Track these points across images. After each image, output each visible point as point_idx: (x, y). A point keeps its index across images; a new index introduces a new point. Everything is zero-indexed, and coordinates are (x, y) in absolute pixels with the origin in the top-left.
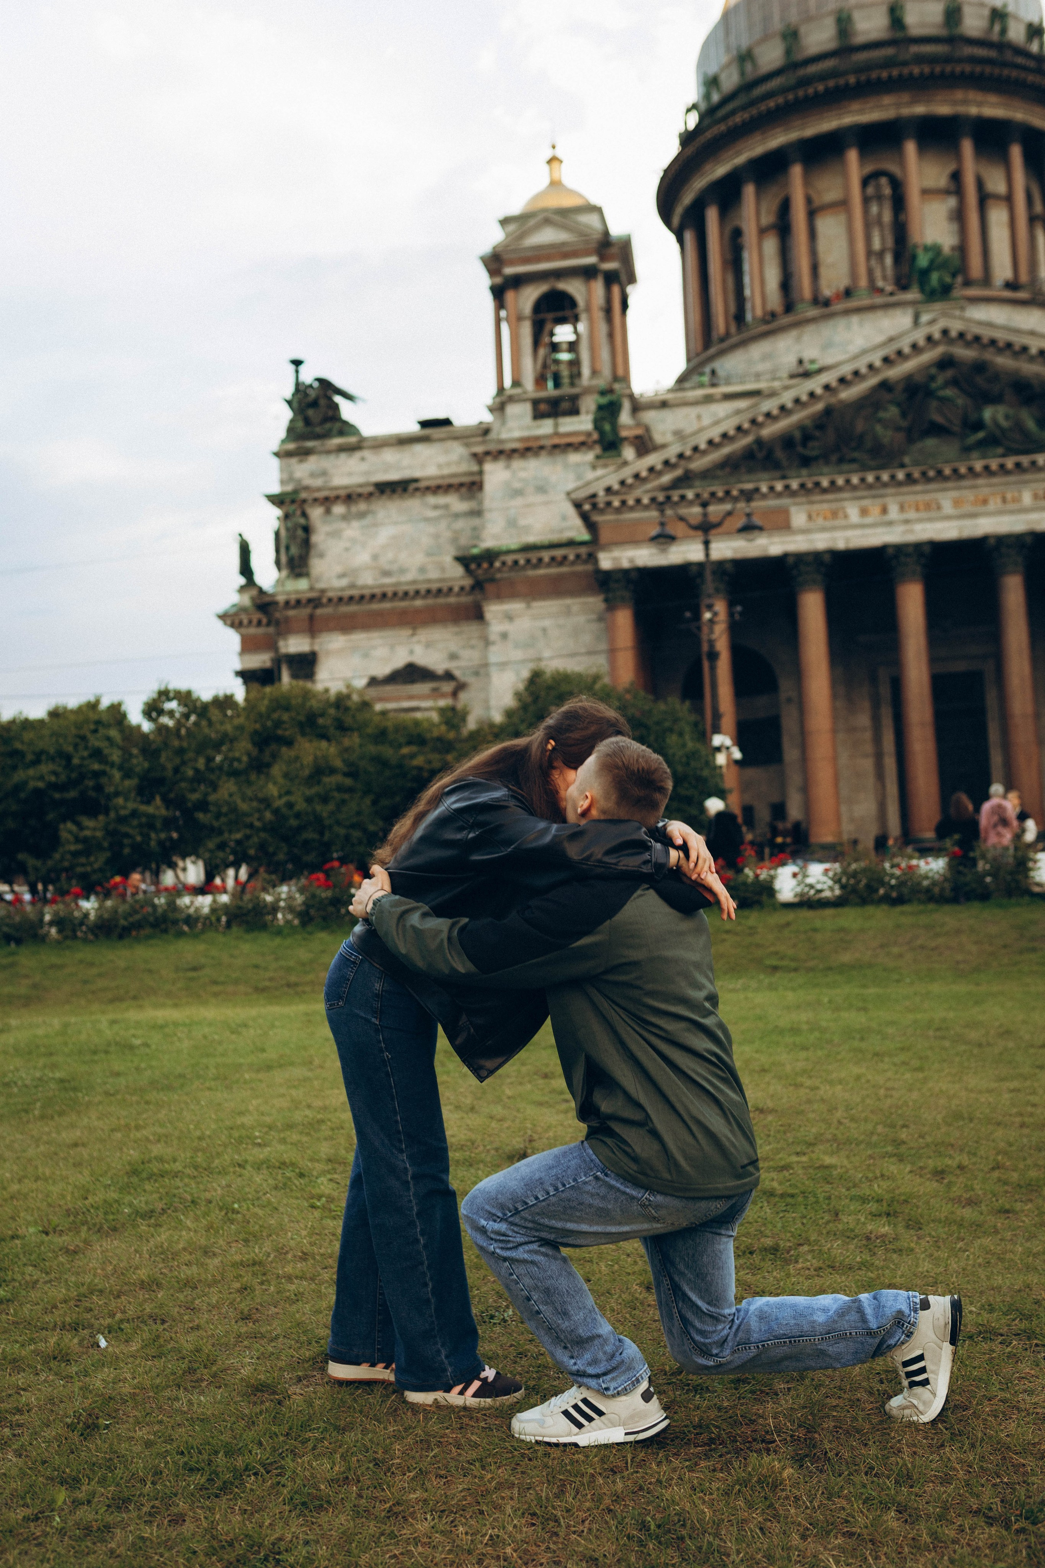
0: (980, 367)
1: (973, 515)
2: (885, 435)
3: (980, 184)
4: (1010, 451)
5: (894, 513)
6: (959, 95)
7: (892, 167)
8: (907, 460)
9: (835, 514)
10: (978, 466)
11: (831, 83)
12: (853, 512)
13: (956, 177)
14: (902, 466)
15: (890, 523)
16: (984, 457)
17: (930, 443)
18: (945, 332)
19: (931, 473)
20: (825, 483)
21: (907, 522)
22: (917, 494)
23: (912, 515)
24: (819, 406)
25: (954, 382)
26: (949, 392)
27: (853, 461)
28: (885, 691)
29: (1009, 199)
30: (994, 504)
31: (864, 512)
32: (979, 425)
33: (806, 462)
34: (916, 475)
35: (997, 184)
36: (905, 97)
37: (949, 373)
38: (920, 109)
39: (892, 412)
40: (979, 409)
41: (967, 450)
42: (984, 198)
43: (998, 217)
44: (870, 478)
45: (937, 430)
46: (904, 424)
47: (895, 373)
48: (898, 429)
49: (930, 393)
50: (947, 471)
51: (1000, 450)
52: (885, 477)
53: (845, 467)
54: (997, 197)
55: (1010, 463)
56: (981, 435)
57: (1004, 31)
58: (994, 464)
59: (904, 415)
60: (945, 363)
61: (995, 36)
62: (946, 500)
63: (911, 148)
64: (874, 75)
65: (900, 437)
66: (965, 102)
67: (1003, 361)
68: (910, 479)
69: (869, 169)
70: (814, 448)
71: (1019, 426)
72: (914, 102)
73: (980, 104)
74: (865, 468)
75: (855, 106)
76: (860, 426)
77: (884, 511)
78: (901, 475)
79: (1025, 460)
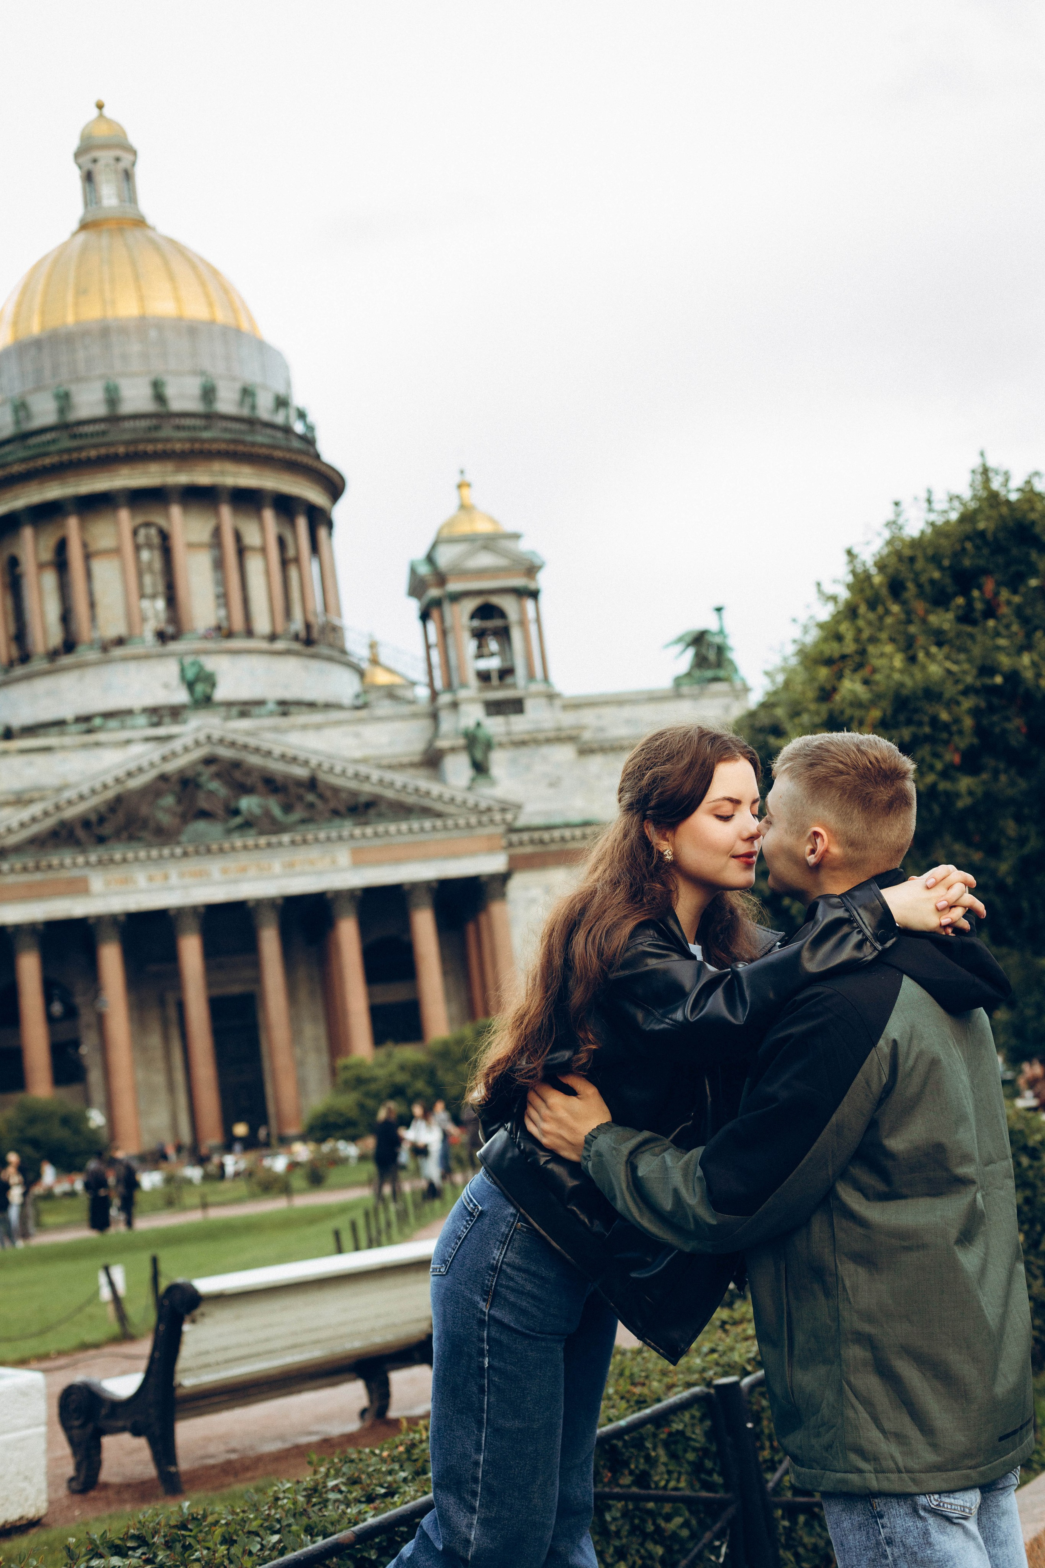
0: (236, 765)
1: (236, 881)
2: (165, 819)
3: (238, 537)
4: (261, 833)
5: (174, 879)
6: (217, 466)
7: (161, 521)
8: (184, 838)
9: (126, 881)
10: (238, 843)
11: (103, 451)
12: (141, 877)
13: (217, 532)
14: (178, 843)
15: (171, 889)
16: (242, 836)
17: (201, 826)
18: (209, 738)
19: (202, 849)
20: (118, 856)
21: (185, 887)
22: (193, 865)
23: (188, 880)
24: (110, 794)
25: (218, 775)
26: (214, 785)
27: (139, 839)
28: (172, 1013)
29: (263, 550)
30: (252, 872)
31: (151, 879)
32: (236, 812)
33: (101, 840)
34: (191, 849)
35: (252, 537)
36: (169, 467)
37: (213, 769)
38: (183, 478)
39: (169, 801)
40: (237, 797)
41: (229, 832)
42: (241, 551)
43: (255, 565)
44: (154, 853)
45: (204, 815)
46: (179, 809)
47: (171, 767)
48: (174, 814)
49: (198, 786)
50: (214, 847)
51: (253, 832)
52: (166, 852)
53: (134, 844)
54: (253, 549)
55: (263, 841)
56: (238, 820)
57: (253, 407)
58: (250, 842)
59: (179, 801)
60: (209, 761)
61: (245, 412)
62: (215, 867)
63: (176, 511)
64: (141, 447)
65: (177, 821)
66: (222, 473)
67: (254, 760)
68: (185, 854)
69: (140, 520)
70: (107, 829)
71: (267, 813)
72: (178, 471)
73: (235, 475)
74: (149, 845)
75: (125, 471)
76: (144, 810)
77: (166, 877)
78: (178, 851)
79: (274, 839)
